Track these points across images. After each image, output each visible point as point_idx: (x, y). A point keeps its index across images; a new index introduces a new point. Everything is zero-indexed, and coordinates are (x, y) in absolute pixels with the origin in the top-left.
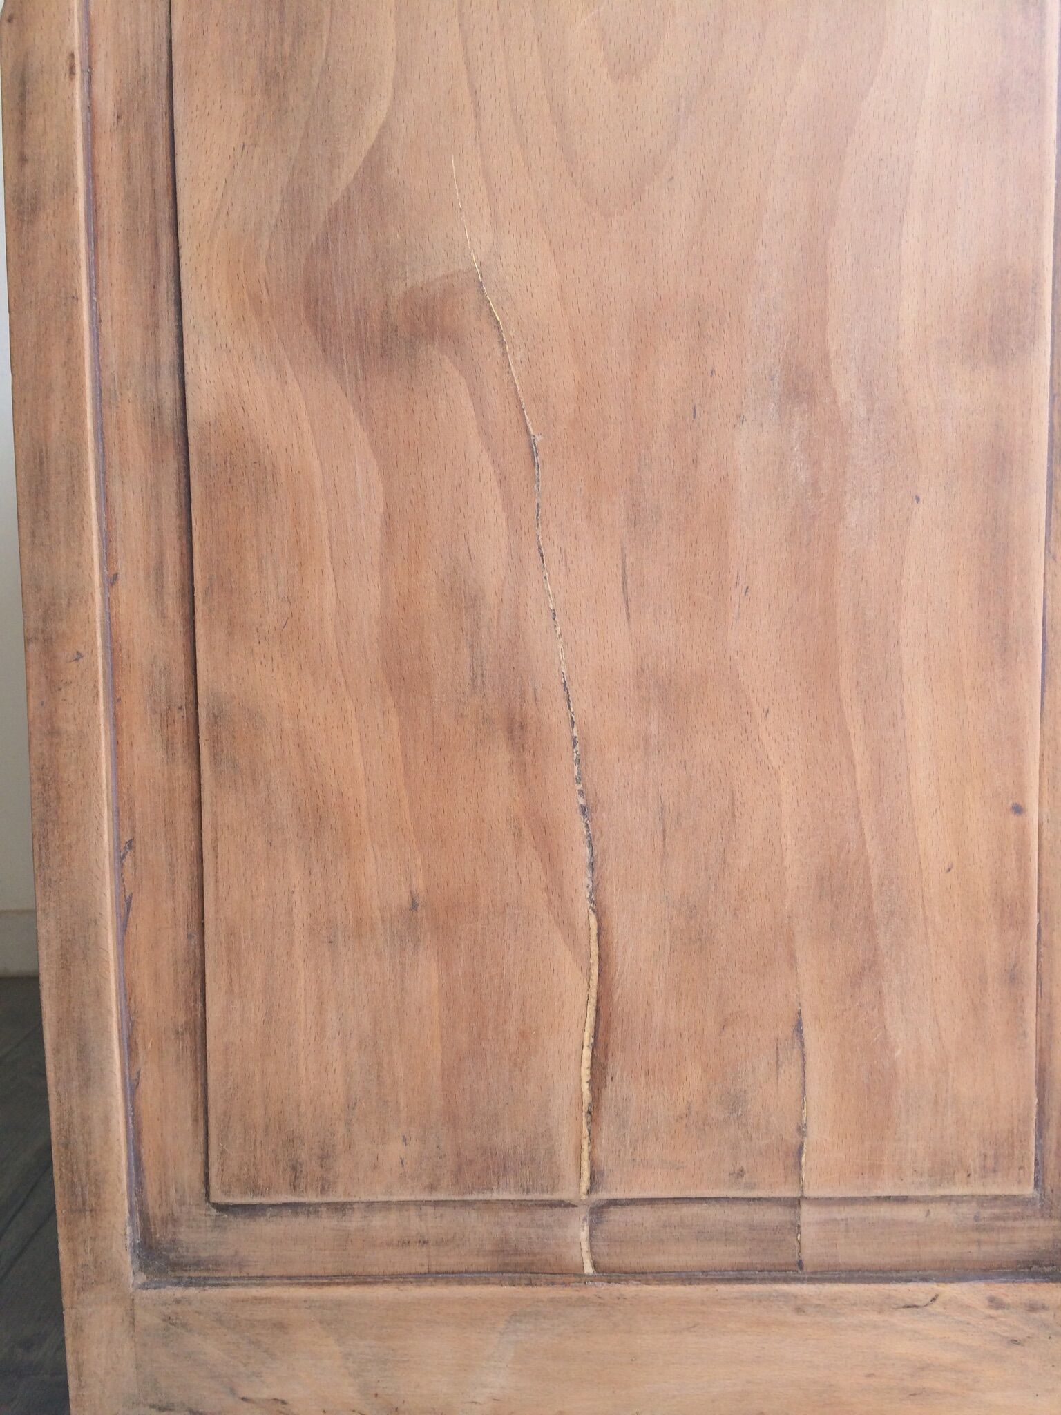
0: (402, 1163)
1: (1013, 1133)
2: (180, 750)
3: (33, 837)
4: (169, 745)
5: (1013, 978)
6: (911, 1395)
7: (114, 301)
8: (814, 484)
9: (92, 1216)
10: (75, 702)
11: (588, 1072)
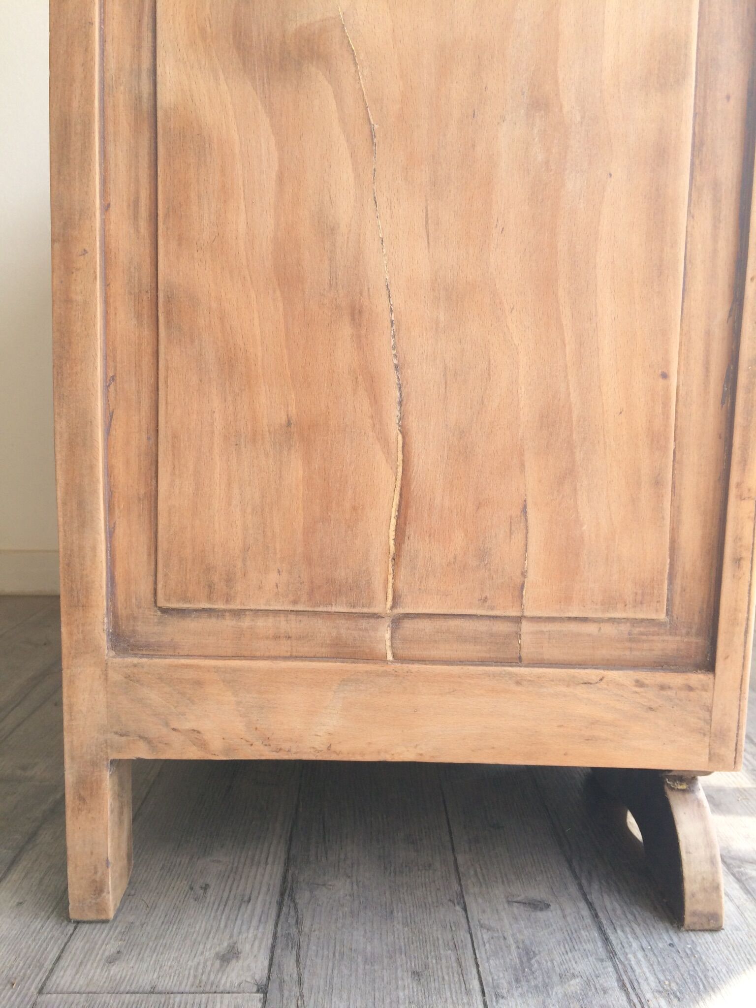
0: (277, 586)
1: (653, 580)
2: (146, 320)
3: (54, 367)
4: (139, 316)
5: (657, 483)
6: (586, 740)
7: (115, 27)
8: (547, 163)
9: (83, 610)
10: (82, 282)
11: (393, 533)
